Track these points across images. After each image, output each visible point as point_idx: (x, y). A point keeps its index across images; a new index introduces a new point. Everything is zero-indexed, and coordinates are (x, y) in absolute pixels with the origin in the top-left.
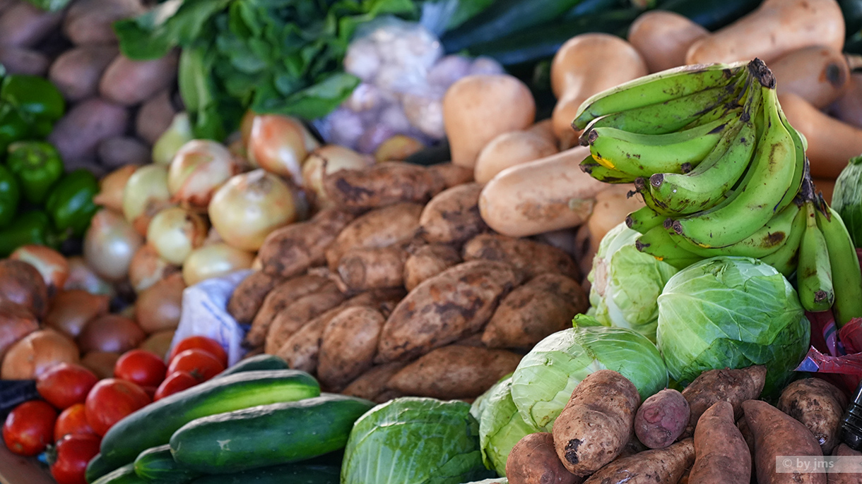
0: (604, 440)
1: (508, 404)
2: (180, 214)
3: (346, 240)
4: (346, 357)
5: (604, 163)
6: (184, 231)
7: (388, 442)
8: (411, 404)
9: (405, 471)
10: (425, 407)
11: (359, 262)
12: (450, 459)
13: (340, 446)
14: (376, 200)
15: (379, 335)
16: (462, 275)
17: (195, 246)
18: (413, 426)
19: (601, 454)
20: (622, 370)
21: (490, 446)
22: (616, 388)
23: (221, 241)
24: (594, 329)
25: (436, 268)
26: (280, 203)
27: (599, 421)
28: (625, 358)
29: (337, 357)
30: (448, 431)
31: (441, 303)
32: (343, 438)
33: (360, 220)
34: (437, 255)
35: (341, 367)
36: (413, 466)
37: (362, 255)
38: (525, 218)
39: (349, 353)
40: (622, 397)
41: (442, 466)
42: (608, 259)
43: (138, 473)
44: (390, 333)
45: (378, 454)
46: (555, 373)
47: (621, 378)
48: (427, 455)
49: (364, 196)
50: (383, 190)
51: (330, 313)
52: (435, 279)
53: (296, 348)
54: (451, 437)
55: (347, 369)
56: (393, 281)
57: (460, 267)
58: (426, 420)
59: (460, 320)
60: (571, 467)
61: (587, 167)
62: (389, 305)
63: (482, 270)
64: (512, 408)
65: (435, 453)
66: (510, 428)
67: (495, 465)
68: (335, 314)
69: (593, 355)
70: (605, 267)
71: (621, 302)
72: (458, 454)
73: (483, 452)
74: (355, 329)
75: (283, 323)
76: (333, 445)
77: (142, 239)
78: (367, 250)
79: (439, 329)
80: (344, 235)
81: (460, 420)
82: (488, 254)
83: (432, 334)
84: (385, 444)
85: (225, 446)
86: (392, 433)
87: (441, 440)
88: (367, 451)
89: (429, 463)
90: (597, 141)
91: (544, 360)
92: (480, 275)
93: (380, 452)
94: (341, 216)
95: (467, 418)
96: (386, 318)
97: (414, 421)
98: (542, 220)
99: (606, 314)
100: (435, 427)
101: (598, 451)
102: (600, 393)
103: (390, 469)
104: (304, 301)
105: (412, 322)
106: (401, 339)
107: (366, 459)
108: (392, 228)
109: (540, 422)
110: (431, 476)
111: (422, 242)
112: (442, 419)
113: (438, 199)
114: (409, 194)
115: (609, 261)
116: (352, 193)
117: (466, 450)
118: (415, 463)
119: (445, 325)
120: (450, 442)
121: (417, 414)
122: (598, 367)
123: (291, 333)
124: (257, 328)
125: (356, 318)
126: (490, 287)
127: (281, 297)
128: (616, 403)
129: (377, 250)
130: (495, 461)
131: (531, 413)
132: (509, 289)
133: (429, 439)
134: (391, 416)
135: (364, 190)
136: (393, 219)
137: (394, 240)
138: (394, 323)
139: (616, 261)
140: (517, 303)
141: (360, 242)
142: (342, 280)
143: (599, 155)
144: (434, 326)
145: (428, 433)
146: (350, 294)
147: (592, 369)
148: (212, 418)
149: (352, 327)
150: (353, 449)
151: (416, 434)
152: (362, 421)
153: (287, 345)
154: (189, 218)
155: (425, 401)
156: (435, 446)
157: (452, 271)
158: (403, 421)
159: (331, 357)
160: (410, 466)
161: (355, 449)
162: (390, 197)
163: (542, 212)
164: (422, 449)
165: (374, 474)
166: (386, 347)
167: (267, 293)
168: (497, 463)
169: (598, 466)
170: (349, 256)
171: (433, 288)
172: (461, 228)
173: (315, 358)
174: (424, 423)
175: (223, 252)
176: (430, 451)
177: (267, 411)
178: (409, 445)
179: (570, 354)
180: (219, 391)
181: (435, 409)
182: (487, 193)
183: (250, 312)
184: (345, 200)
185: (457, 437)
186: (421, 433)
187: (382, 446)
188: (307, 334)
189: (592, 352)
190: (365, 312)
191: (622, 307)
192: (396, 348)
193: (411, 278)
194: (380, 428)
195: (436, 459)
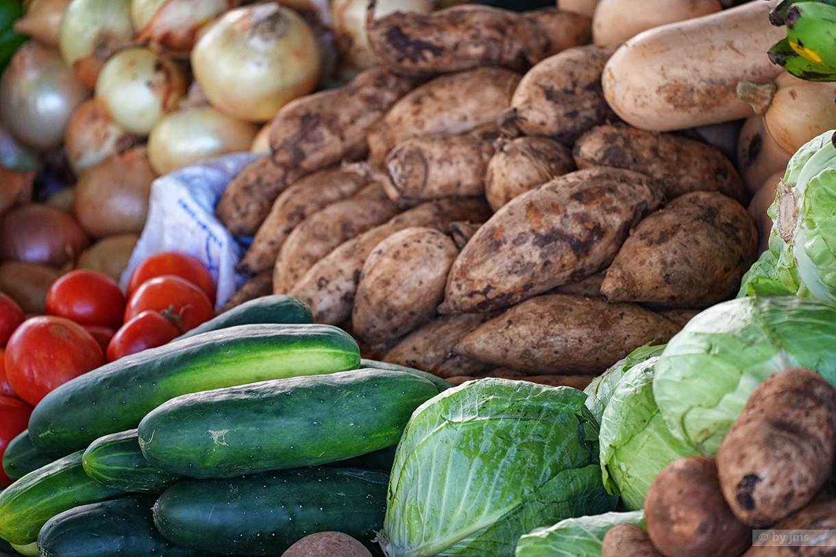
0: (794, 477)
1: (644, 401)
2: (146, 59)
3: (399, 121)
4: (396, 303)
5: (807, 54)
6: (150, 85)
7: (463, 447)
8: (498, 389)
9: (487, 490)
10: (518, 395)
11: (418, 157)
12: (553, 475)
13: (389, 443)
14: (446, 62)
15: (447, 273)
16: (575, 189)
17: (168, 109)
18: (501, 423)
19: (788, 497)
20: (821, 366)
21: (615, 462)
22: (813, 397)
23: (206, 104)
24: (780, 301)
25: (534, 174)
26: (298, 54)
27: (788, 448)
28: (826, 348)
29: (382, 303)
30: (552, 432)
31: (542, 231)
32: (394, 432)
33: (420, 92)
34: (536, 154)
35: (389, 318)
36: (498, 483)
37: (424, 146)
38: (671, 106)
39: (401, 298)
40: (822, 412)
41: (541, 486)
42: (800, 188)
43: (87, 469)
44: (464, 272)
45: (446, 464)
46: (721, 366)
47: (821, 382)
48: (520, 468)
49: (428, 55)
50: (456, 46)
51: (373, 231)
52: (534, 194)
53: (321, 283)
54: (555, 442)
55: (396, 320)
56: (468, 187)
57: (571, 177)
58: (520, 416)
59: (569, 257)
60: (743, 514)
61: (779, 57)
62: (463, 227)
63: (605, 183)
64: (651, 407)
65: (532, 465)
66: (646, 436)
67: (621, 489)
68: (384, 236)
69: (778, 342)
70: (795, 200)
71: (817, 253)
72: (565, 468)
73: (603, 468)
74: (412, 262)
75: (302, 243)
76: (378, 441)
77: (87, 90)
78: (430, 137)
79: (537, 269)
80: (396, 112)
81: (570, 416)
82: (613, 158)
83: (527, 276)
84: (459, 448)
85: (220, 438)
86: (469, 432)
87: (541, 445)
88: (431, 457)
89: (523, 481)
90: (799, 24)
91: (705, 345)
92: (602, 192)
93: (451, 459)
94: (392, 82)
95: (580, 414)
96: (459, 249)
97: (502, 416)
98: (695, 110)
99: (793, 269)
100: (532, 426)
101: (786, 492)
102: (789, 404)
103: (465, 486)
104: (334, 211)
105: (498, 257)
106: (480, 281)
107: (428, 470)
108: (469, 106)
109: (694, 436)
110: (524, 501)
111: (514, 132)
112: (543, 415)
113: (540, 68)
114: (494, 55)
115: (802, 191)
116: (410, 49)
117: (577, 463)
118: (502, 480)
119: (546, 264)
120: (555, 450)
121: (507, 406)
122: (786, 361)
123: (314, 260)
124: (260, 246)
125: (415, 245)
126: (615, 210)
127: (298, 200)
128: (813, 420)
129: (445, 137)
130: (622, 484)
131: (682, 423)
132: (642, 213)
133: (523, 444)
134: (467, 406)
135: (429, 47)
136: (470, 92)
137: (470, 124)
138: (471, 256)
139: (813, 194)
140: (656, 236)
141: (420, 124)
142: (393, 183)
143: (800, 44)
144: (531, 265)
145: (523, 435)
146: (402, 203)
147: (777, 364)
148: (201, 396)
149: (407, 259)
150: (410, 453)
151: (504, 436)
152: (424, 412)
153: (308, 278)
154: (159, 67)
155: (519, 386)
156: (532, 455)
157: (559, 182)
158: (486, 415)
159: (374, 302)
160: (494, 483)
161: (413, 452)
162: (467, 57)
163: (696, 98)
164: (512, 459)
165: (440, 493)
166: (456, 292)
167: (278, 193)
168: (624, 487)
169: (783, 513)
170: (403, 146)
171: (531, 206)
172: (573, 115)
173: (349, 299)
174: (516, 419)
175: (210, 121)
176: (524, 462)
177: (284, 388)
178: (493, 453)
179: (745, 338)
180: (210, 352)
181: (533, 399)
182: (615, 64)
183: (251, 220)
184: (400, 60)
185: (564, 443)
186: (512, 434)
187: (453, 451)
188: (338, 261)
189: (777, 338)
190: (428, 236)
191: (819, 262)
192: (471, 295)
193: (496, 188)
194: (451, 423)
195: (533, 475)
